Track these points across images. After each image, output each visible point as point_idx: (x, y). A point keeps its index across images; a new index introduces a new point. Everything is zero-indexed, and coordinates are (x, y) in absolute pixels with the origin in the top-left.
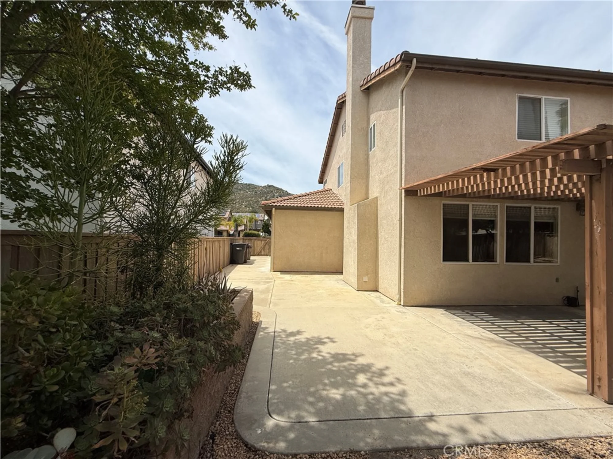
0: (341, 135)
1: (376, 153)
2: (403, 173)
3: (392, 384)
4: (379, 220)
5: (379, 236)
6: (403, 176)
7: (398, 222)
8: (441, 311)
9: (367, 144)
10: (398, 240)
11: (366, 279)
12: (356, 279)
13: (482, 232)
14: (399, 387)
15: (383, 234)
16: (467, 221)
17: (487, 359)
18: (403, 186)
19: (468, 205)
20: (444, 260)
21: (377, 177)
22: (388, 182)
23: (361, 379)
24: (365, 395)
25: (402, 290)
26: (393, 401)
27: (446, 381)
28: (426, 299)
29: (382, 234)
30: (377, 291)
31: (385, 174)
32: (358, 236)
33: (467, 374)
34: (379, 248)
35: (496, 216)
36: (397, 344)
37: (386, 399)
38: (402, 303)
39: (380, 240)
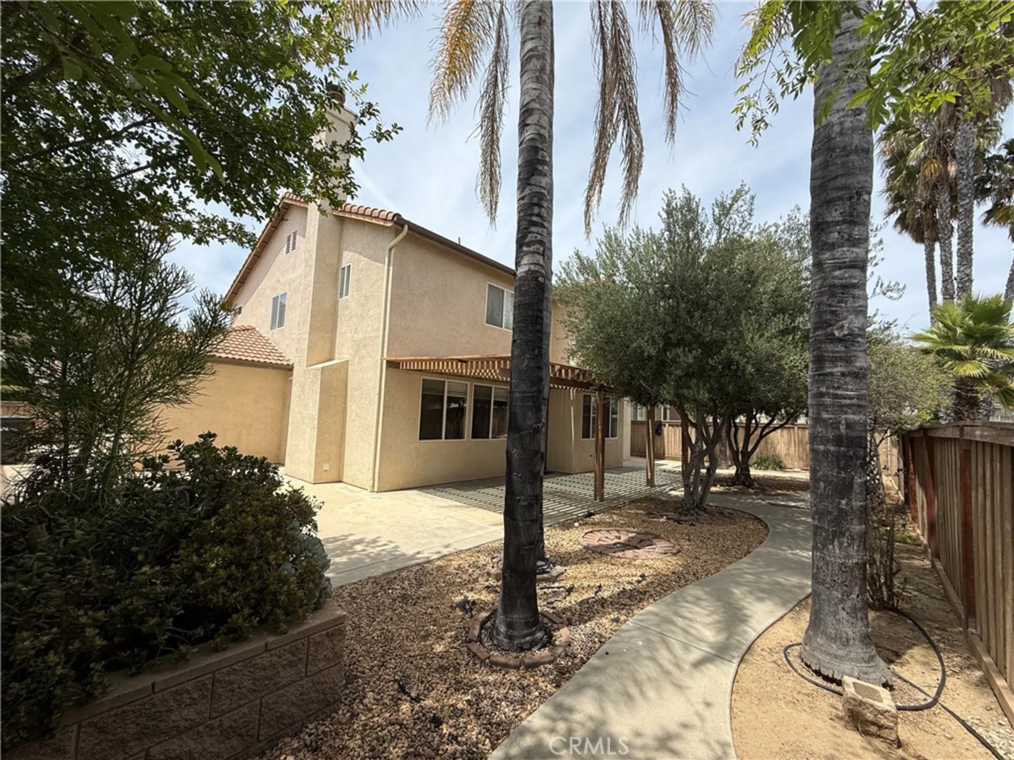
0: (285, 248)
1: (349, 303)
2: (386, 341)
3: (385, 545)
4: (349, 390)
5: (349, 410)
6: (386, 345)
7: (377, 397)
8: (415, 492)
9: (336, 288)
10: (375, 417)
11: (326, 467)
12: (313, 469)
13: (454, 405)
14: (392, 545)
15: (354, 408)
16: (442, 397)
17: (452, 517)
18: (385, 356)
19: (444, 382)
20: (421, 438)
21: (348, 335)
22: (365, 346)
23: (358, 548)
24: (367, 555)
25: (377, 475)
26: (390, 552)
27: (425, 535)
28: (401, 482)
29: (352, 408)
30: (340, 482)
31: (361, 336)
32: (320, 410)
33: (439, 528)
34: (347, 427)
35: (466, 394)
36: (381, 522)
37: (384, 553)
38: (376, 489)
39: (348, 415)
